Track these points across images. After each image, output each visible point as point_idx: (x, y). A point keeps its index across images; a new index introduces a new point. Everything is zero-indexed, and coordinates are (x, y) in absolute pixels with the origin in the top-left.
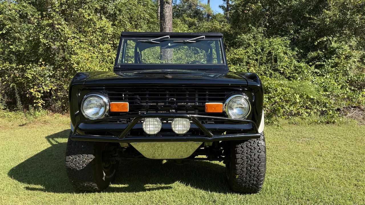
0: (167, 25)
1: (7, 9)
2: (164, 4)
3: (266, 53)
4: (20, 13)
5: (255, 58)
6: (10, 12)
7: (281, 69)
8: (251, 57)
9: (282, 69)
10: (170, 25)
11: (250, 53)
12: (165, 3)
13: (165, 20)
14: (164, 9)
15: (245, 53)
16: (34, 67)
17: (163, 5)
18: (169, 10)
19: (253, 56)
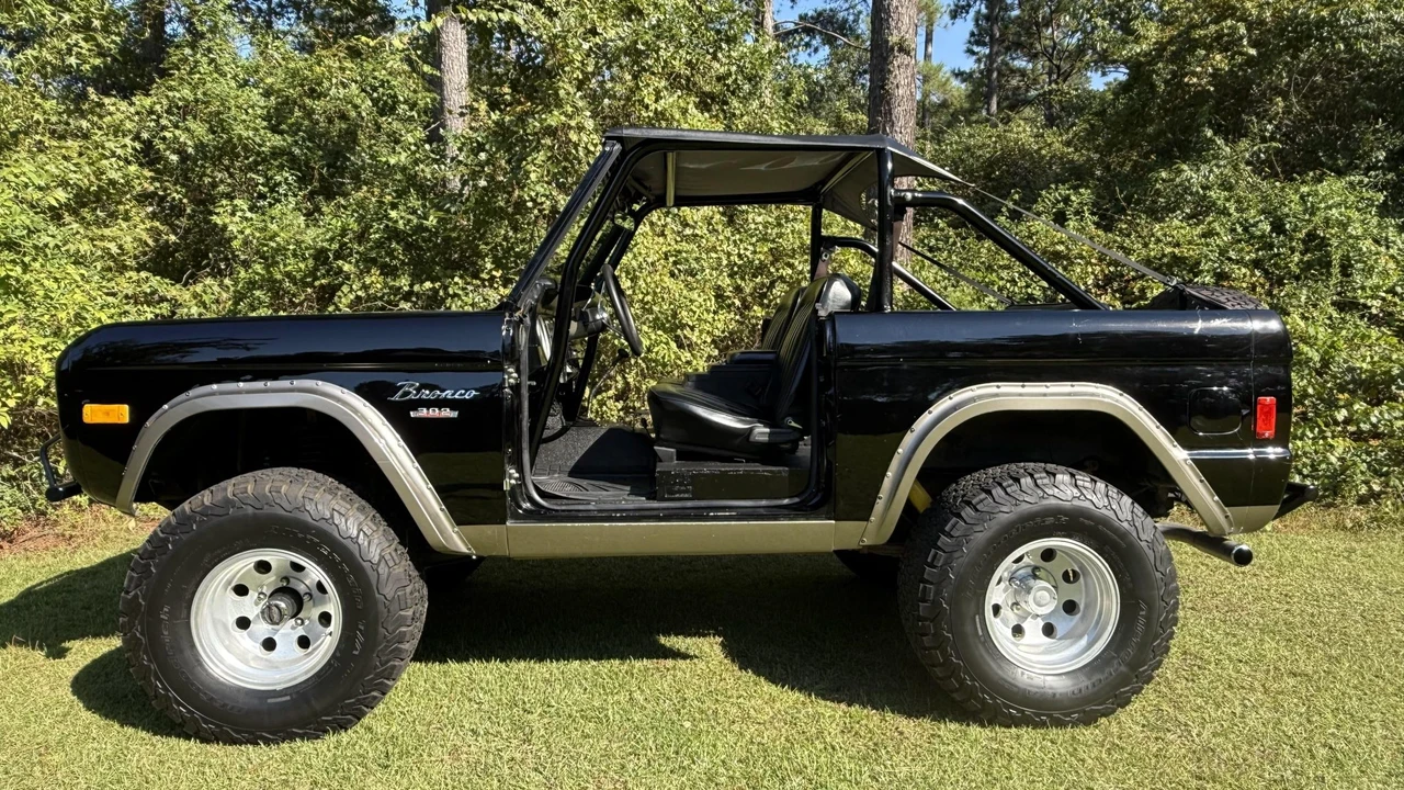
0: (898, 130)
1: (334, 81)
2: (888, 57)
3: (1299, 239)
4: (375, 95)
5: (1248, 258)
6: (341, 90)
7: (1369, 303)
8: (1232, 254)
9: (1377, 303)
10: (909, 130)
11: (1225, 239)
12: (892, 49)
13: (891, 114)
14: (890, 72)
15: (1204, 235)
16: (470, 288)
17: (886, 59)
18: (907, 77)
19: (1242, 249)
